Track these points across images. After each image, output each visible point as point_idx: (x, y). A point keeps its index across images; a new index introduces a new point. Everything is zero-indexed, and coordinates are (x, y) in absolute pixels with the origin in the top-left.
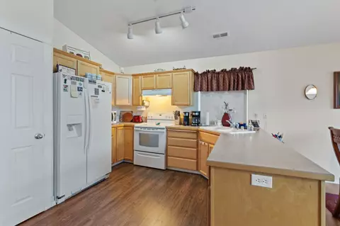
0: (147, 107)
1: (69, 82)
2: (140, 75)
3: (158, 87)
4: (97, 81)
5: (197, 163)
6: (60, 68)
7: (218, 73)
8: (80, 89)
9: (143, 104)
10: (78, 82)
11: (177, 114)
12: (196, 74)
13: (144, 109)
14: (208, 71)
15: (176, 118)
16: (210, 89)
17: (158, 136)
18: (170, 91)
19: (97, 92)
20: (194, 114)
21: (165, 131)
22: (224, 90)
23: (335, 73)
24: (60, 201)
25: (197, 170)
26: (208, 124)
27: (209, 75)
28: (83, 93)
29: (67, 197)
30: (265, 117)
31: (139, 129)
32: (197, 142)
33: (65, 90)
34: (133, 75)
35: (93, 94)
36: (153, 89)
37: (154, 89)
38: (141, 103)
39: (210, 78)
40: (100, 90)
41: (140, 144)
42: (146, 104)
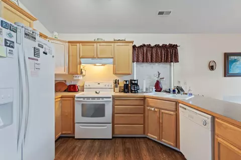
0: (83, 76)
2: (79, 42)
3: (100, 57)
5: (144, 127)
7: (152, 47)
9: (81, 73)
11: (116, 82)
12: (134, 47)
13: (81, 78)
14: (144, 45)
16: (145, 60)
17: (104, 105)
18: (112, 60)
20: (133, 82)
22: (156, 62)
23: (225, 53)
25: (144, 134)
27: (145, 49)
30: (185, 83)
31: (82, 99)
32: (144, 108)
34: (69, 42)
36: (93, 58)
37: (95, 57)
38: (79, 72)
39: (145, 51)
41: (83, 115)
42: (84, 72)
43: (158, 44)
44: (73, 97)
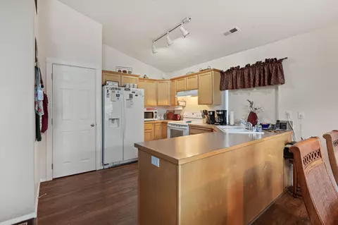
0: (183, 107)
1: (110, 91)
2: (175, 79)
3: (188, 88)
4: (131, 89)
6: (107, 82)
7: (243, 69)
8: (118, 96)
9: (178, 104)
10: (116, 91)
11: (205, 113)
12: (222, 72)
14: (233, 68)
15: (204, 117)
16: (234, 87)
17: (182, 132)
18: (196, 91)
19: (131, 96)
20: (219, 113)
21: (187, 128)
24: (106, 167)
26: (232, 123)
27: (234, 72)
28: (120, 98)
29: (110, 166)
31: (170, 125)
33: (108, 97)
34: (171, 80)
35: (128, 98)
36: (184, 90)
37: (186, 90)
38: (176, 104)
39: (234, 75)
40: (134, 95)
42: (181, 104)
43: (259, 60)
44: (167, 123)
